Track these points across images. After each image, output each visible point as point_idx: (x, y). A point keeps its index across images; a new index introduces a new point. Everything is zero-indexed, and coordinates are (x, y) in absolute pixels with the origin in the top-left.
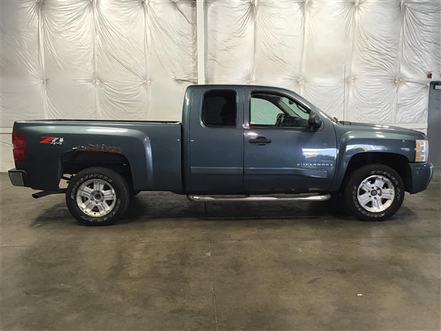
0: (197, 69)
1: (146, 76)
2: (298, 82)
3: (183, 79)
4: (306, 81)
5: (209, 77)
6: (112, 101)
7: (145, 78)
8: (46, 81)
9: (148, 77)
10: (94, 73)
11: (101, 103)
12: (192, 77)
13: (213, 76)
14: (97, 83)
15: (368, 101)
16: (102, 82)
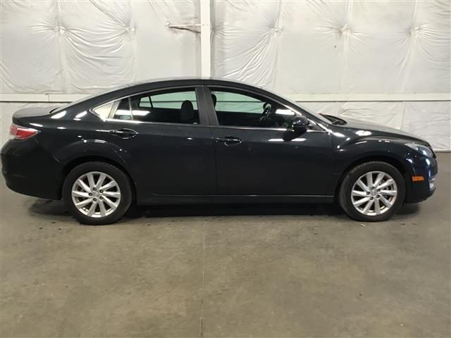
0: (200, 12)
1: (130, 21)
3: (180, 26)
4: (352, 32)
5: (216, 25)
6: (83, 57)
7: (128, 25)
9: (132, 24)
10: (56, 18)
11: (68, 59)
13: (222, 23)
14: (62, 31)
15: (437, 61)
16: (67, 30)
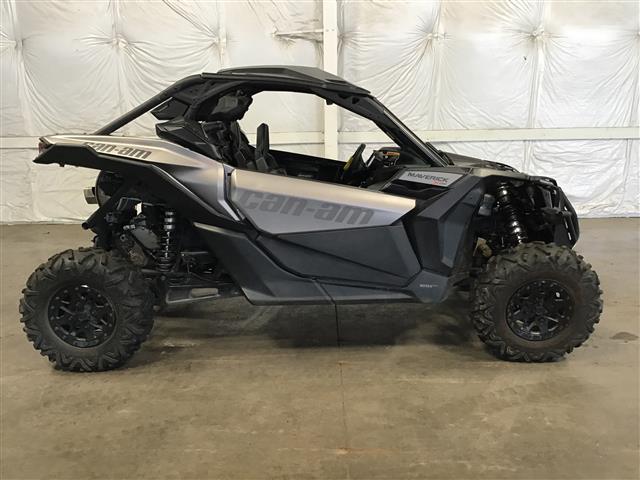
0: (322, 12)
1: (219, 28)
2: (533, 37)
3: (292, 33)
5: (346, 30)
6: (152, 82)
7: (216, 33)
8: (22, 43)
9: (222, 31)
10: (114, 26)
11: (130, 85)
12: (311, 28)
14: (121, 45)
16: (129, 43)
